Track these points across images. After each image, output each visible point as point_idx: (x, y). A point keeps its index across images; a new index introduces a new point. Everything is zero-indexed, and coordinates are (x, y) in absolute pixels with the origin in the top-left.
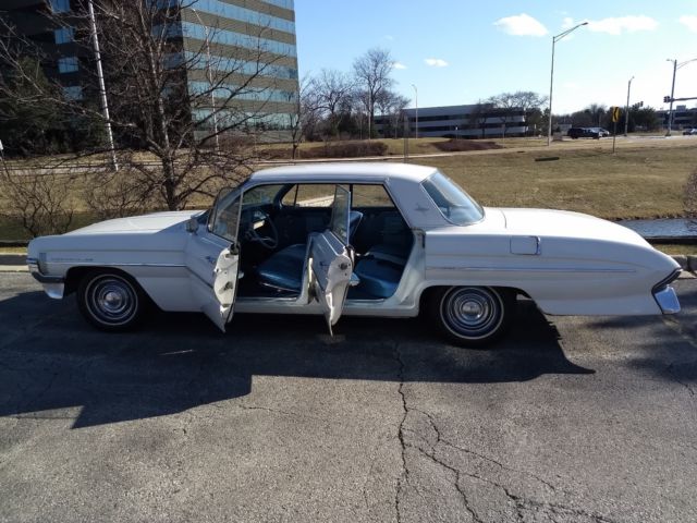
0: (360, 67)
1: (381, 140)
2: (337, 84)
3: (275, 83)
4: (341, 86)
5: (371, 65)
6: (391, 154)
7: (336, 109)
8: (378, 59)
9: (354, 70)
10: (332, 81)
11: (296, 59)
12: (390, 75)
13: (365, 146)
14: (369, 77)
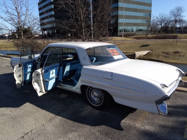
0: (172, 12)
1: (176, 34)
2: (164, 17)
3: (144, 18)
4: (165, 18)
5: (176, 11)
6: (179, 39)
7: (162, 25)
8: (179, 10)
9: (170, 13)
10: (162, 16)
11: (151, 11)
12: (183, 14)
13: (170, 36)
14: (175, 15)
